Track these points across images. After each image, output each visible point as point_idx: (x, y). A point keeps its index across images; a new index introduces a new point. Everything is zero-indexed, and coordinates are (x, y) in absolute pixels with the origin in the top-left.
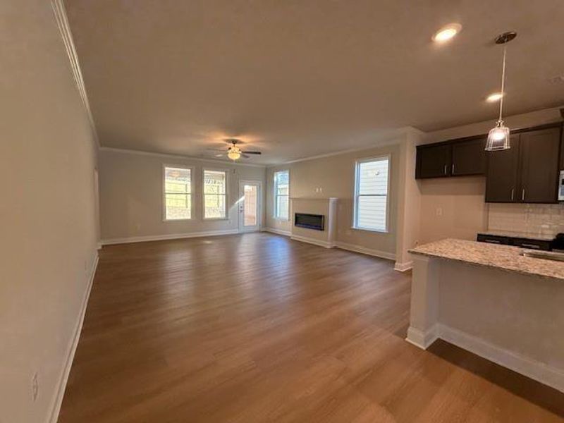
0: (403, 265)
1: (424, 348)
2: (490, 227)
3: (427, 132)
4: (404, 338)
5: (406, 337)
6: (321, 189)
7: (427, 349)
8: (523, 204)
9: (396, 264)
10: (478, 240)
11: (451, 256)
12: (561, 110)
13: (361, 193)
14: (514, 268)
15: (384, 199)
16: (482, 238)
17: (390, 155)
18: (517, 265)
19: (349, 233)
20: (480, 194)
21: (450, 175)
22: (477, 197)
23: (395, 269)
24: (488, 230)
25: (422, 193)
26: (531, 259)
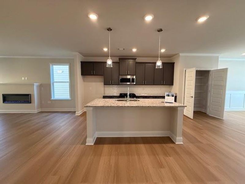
0: (79, 112)
1: (93, 144)
2: (106, 93)
3: (84, 56)
4: (85, 144)
5: (86, 143)
6: (26, 78)
7: (94, 144)
8: (113, 85)
9: (76, 112)
10: (103, 98)
11: (99, 105)
12: (119, 58)
13: (55, 81)
14: (116, 105)
15: (68, 84)
16: (105, 97)
17: (69, 63)
18: (117, 104)
19: (49, 102)
20: (102, 82)
21: (93, 75)
22: (102, 83)
23: (76, 115)
24: (105, 94)
25: (84, 81)
26: (118, 101)
